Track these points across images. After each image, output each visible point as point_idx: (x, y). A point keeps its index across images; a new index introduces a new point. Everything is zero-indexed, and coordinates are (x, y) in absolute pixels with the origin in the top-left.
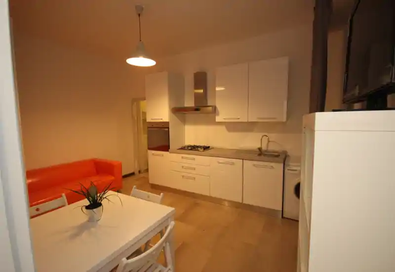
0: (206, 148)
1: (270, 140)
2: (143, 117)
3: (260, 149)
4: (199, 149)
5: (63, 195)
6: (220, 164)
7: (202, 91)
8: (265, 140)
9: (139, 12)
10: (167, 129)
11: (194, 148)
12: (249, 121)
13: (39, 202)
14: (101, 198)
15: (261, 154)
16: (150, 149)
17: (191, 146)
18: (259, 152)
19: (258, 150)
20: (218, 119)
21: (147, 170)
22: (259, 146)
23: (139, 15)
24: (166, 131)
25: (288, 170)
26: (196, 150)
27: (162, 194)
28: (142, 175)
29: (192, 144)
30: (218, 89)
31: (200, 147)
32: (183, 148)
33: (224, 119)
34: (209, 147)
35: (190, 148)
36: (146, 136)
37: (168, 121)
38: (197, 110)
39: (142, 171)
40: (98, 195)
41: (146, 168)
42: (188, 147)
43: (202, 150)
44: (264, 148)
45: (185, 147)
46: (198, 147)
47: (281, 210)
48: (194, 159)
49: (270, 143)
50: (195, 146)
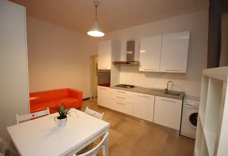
0: (132, 87)
1: (174, 84)
2: (96, 66)
3: (166, 90)
4: (128, 87)
5: (48, 108)
6: (140, 97)
7: (131, 52)
8: (170, 84)
9: (96, 5)
10: (109, 74)
11: (125, 86)
12: (160, 71)
13: (38, 110)
14: (67, 112)
15: (167, 93)
16: (99, 85)
17: (123, 85)
18: (165, 92)
19: (165, 90)
20: (141, 69)
21: (97, 97)
22: (166, 88)
23: (96, 6)
24: (109, 75)
25: (186, 104)
26: (125, 88)
27: (103, 113)
28: (93, 100)
29: (124, 84)
30: (141, 51)
31: (129, 86)
32: (118, 86)
33: (144, 69)
34: (134, 86)
35: (122, 86)
36: (97, 77)
37: (110, 69)
38: (128, 63)
39: (94, 97)
40: (65, 110)
41: (96, 96)
42: (121, 85)
43: (130, 87)
44: (169, 89)
45: (119, 85)
46: (127, 86)
47: (179, 130)
48: (124, 93)
49: (173, 86)
50: (125, 85)
